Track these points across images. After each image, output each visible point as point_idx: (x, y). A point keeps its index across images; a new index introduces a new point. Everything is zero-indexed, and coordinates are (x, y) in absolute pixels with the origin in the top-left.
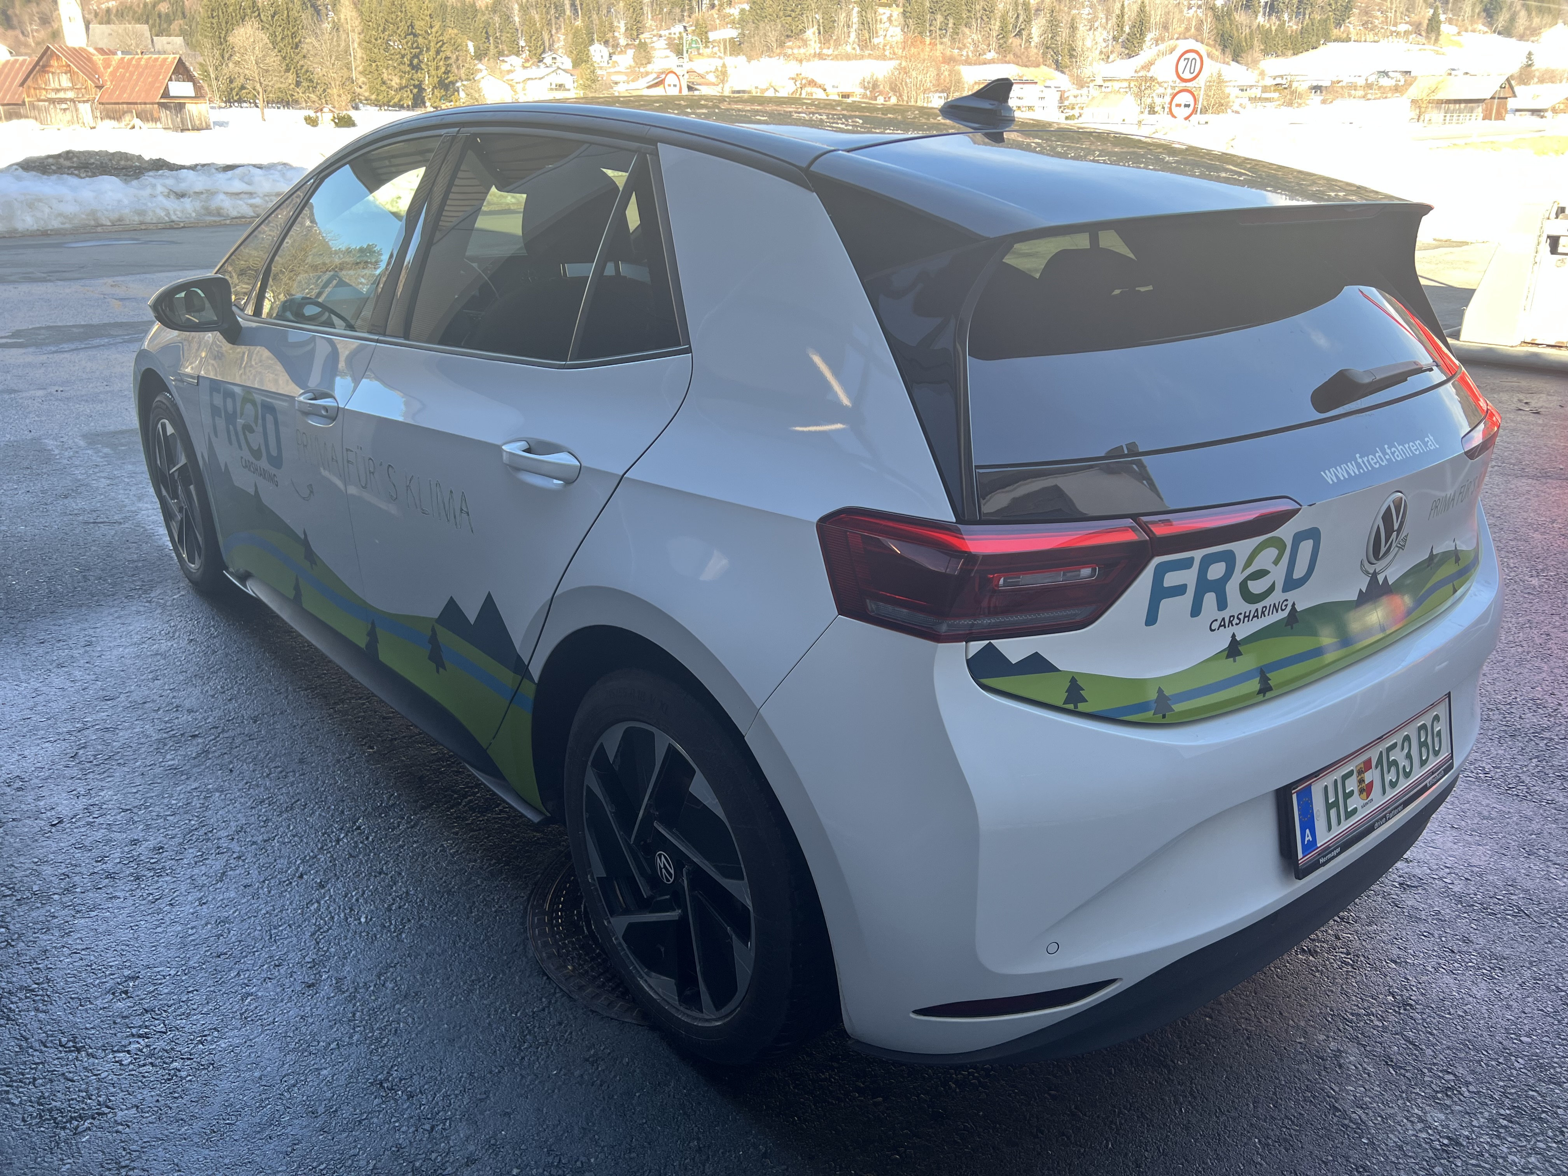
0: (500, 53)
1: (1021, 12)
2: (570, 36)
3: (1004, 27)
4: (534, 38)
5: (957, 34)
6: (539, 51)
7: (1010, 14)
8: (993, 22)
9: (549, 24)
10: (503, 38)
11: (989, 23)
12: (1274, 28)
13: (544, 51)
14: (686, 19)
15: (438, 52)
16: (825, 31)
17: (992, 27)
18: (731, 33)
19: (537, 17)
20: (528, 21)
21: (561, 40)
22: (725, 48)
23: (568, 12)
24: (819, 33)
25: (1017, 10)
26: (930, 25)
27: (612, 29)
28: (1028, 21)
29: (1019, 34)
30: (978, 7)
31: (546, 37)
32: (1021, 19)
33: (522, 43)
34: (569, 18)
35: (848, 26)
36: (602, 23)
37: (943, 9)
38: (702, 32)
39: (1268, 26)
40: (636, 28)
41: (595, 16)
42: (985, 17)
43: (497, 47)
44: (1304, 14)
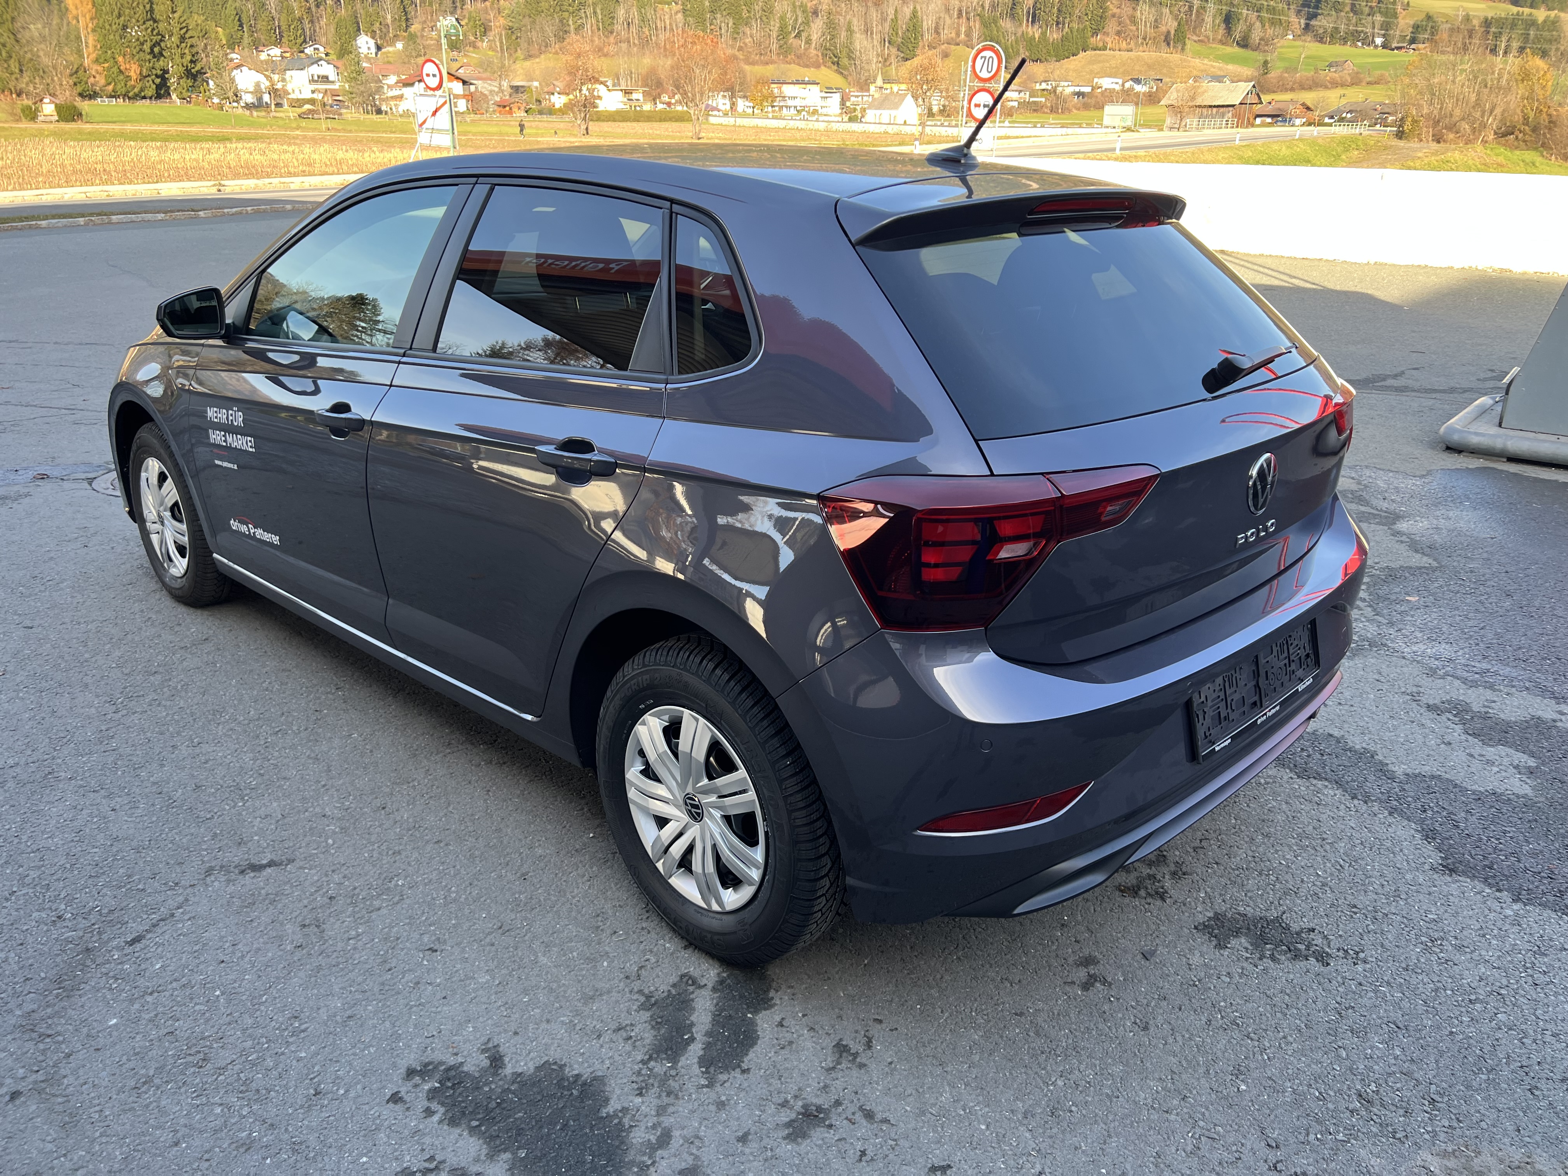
1: (799, 13)
3: (782, 29)
4: (292, 27)
5: (738, 33)
6: (300, 41)
7: (789, 15)
8: (772, 23)
10: (259, 27)
11: (768, 23)
12: (1037, 36)
13: (305, 41)
17: (772, 28)
25: (795, 12)
26: (711, 25)
28: (807, 23)
29: (798, 36)
30: (757, 7)
32: (800, 21)
37: (723, 8)
39: (1031, 33)
42: (764, 18)
43: (252, 36)
44: (1064, 24)
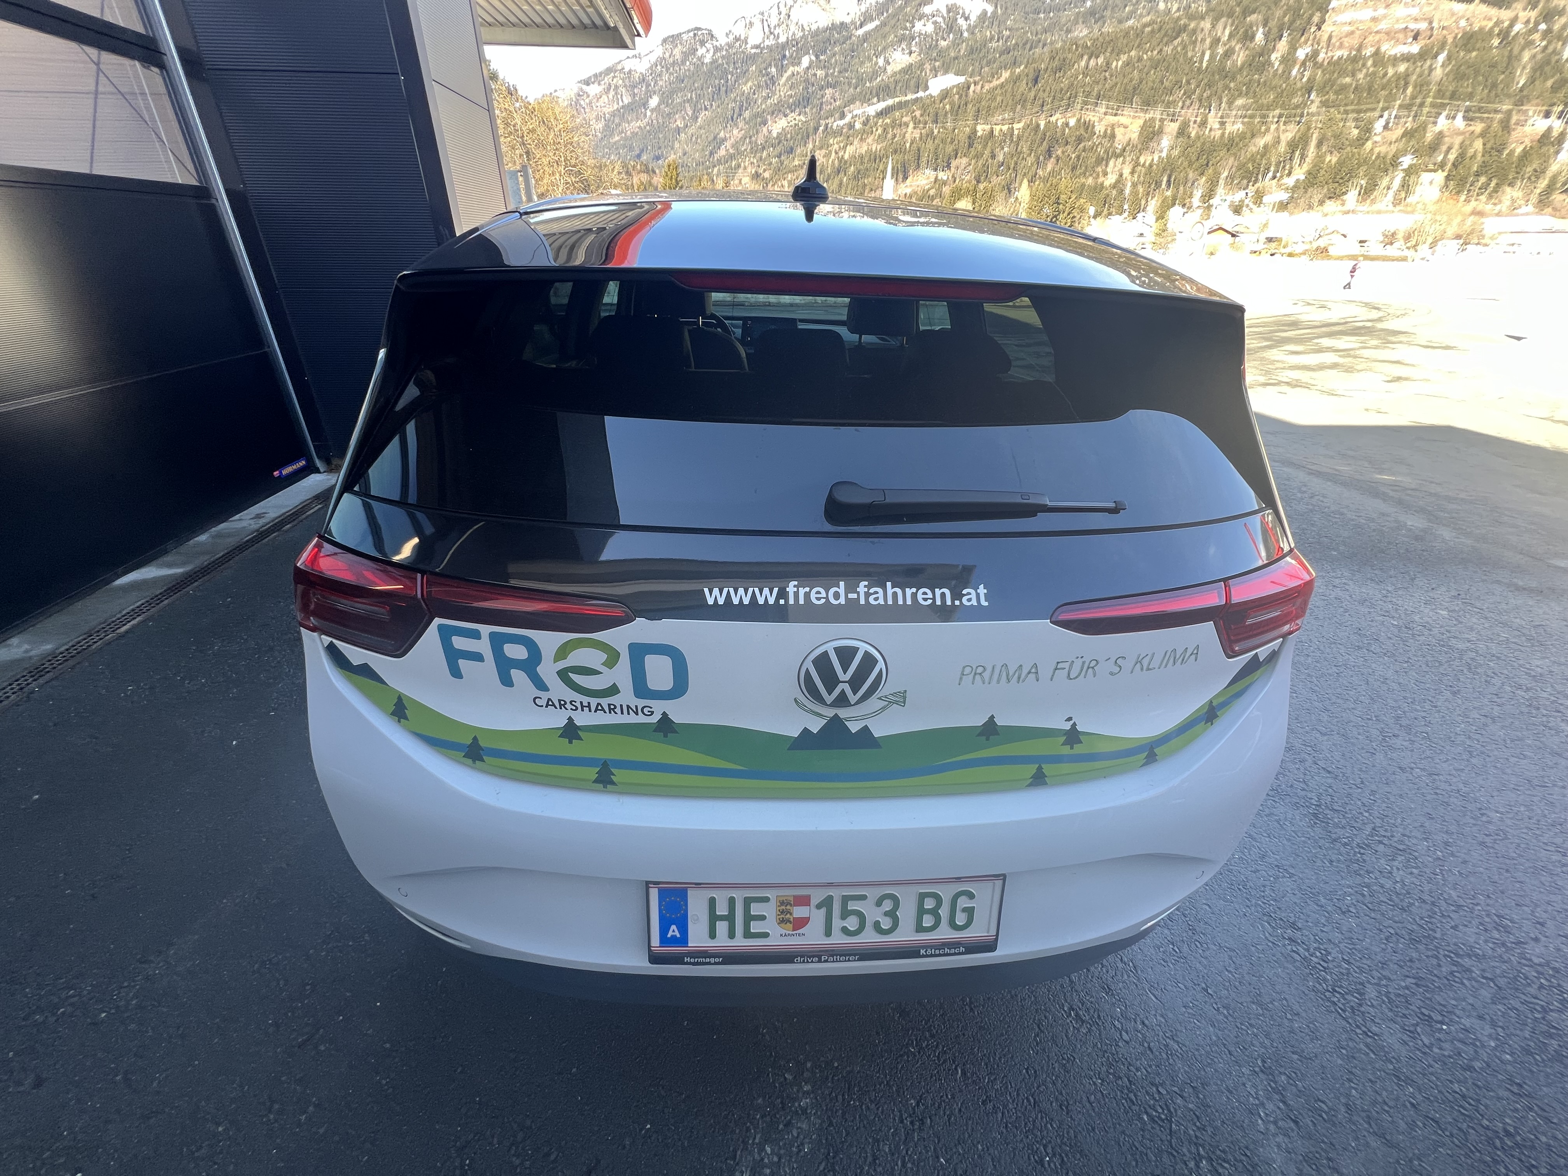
0: (1110, 214)
2: (1160, 202)
9: (1148, 194)
14: (1250, 187)
15: (1069, 214)
16: (1365, 193)
18: (1284, 196)
19: (1141, 190)
20: (1135, 193)
21: (1153, 204)
22: (1274, 208)
23: (1163, 186)
24: (1359, 194)
27: (1191, 196)
31: (1143, 202)
33: (1126, 207)
34: (1163, 190)
35: (1389, 188)
36: (1185, 193)
38: (1258, 198)
40: (1209, 195)
41: (1181, 188)
